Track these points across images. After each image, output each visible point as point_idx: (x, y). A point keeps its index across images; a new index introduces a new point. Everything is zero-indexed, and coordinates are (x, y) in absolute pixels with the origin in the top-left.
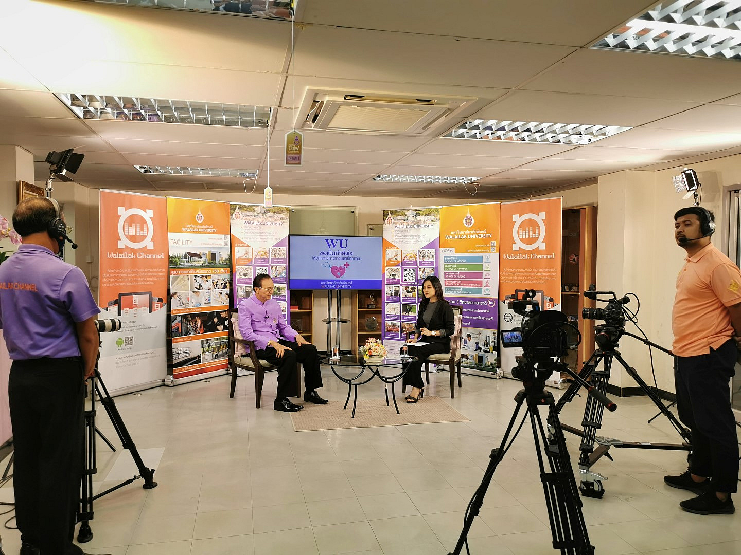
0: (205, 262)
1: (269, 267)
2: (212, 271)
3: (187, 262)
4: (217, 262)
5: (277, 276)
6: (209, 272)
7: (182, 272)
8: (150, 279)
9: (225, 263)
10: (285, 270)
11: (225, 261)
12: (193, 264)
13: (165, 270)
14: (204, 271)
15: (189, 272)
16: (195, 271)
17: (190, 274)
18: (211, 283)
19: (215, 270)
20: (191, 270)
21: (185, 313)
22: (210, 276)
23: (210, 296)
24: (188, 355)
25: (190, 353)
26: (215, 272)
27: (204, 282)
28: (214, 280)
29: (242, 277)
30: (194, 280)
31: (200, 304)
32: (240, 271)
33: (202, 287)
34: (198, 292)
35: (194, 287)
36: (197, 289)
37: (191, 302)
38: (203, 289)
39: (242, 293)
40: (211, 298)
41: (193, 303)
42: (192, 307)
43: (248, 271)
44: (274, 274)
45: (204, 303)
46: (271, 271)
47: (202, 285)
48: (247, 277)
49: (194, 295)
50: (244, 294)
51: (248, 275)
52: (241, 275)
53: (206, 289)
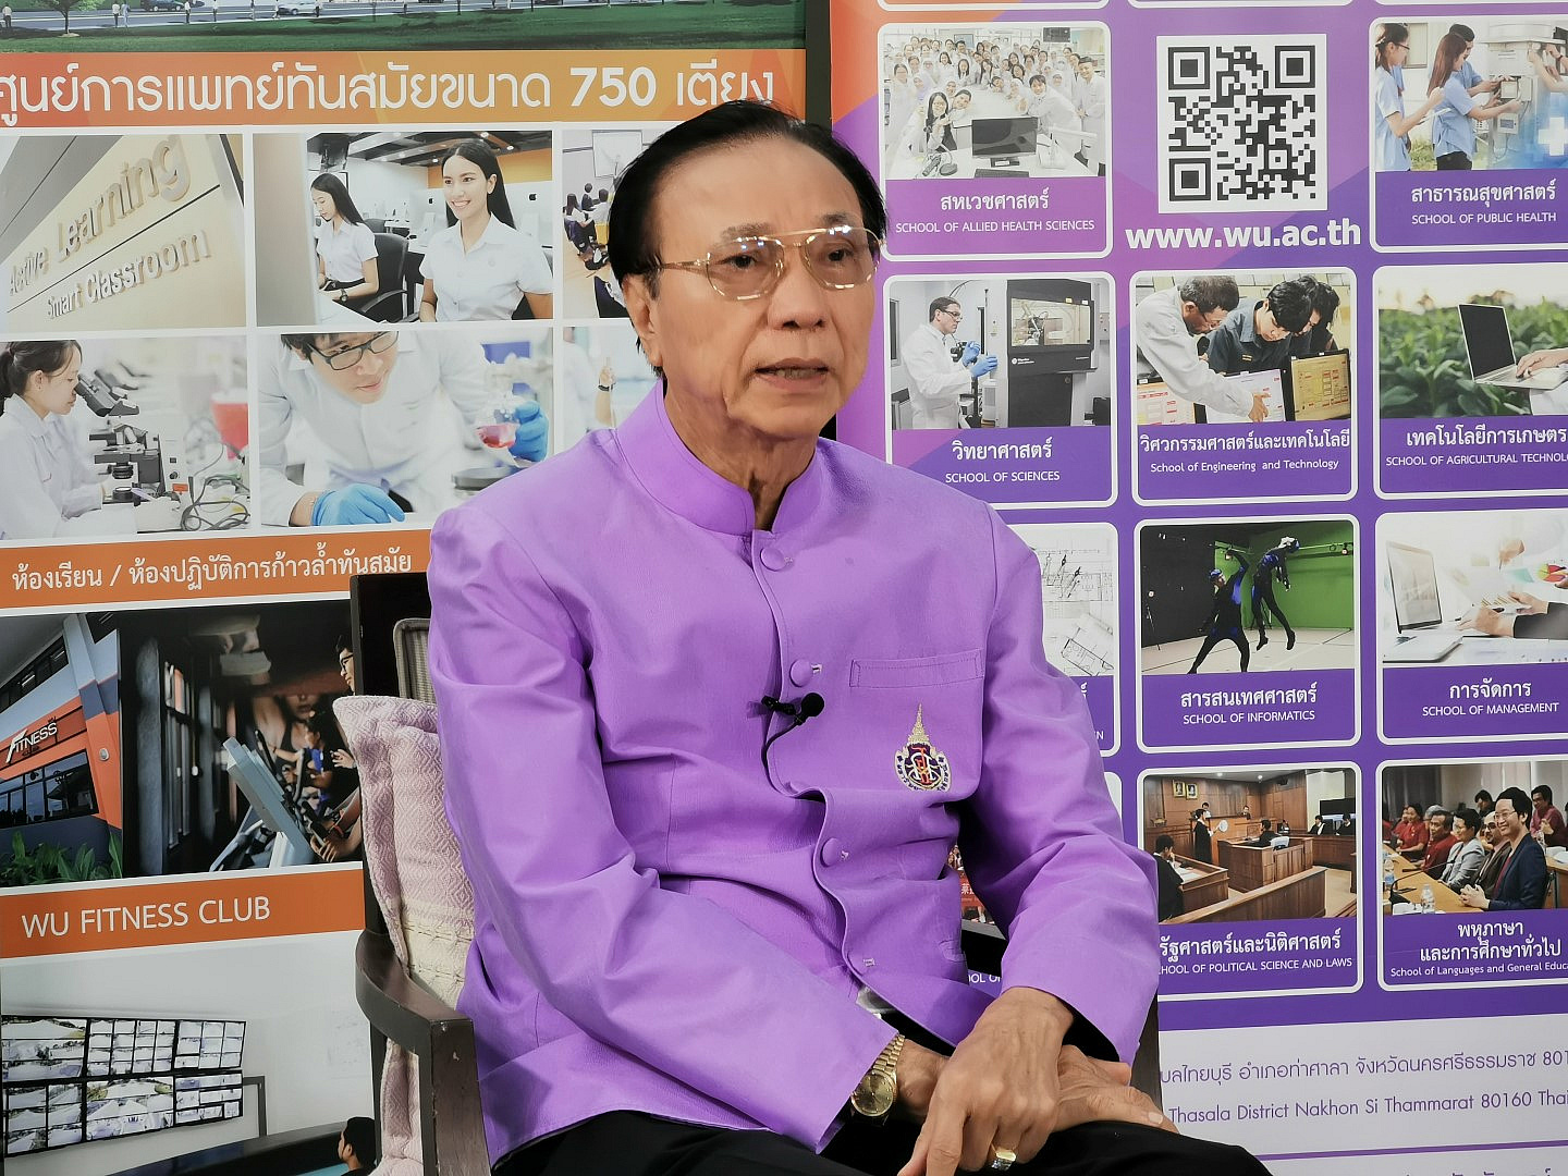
14: (456, 82)
15: (239, 90)
16: (321, 78)
17: (259, 116)
18: (560, 234)
19: (607, 72)
20: (276, 66)
21: (181, 591)
22: (542, 140)
23: (536, 396)
24: (214, 1112)
25: (246, 1081)
26: (604, 99)
27: (452, 220)
28: (594, 195)
29: (966, 162)
30: (310, 194)
31: (392, 495)
32: (937, 80)
33: (421, 280)
34: (365, 346)
35: (316, 280)
36: (354, 304)
37: (264, 463)
38: (434, 302)
39: (961, 376)
40: (545, 413)
41: (296, 473)
42: (291, 524)
43: (1050, 91)
44: (1419, 134)
45: (456, 480)
46: (1377, 79)
47: (420, 257)
48: (1027, 163)
49: (311, 374)
50: (985, 382)
51: (1040, 138)
52: (949, 141)
53: (480, 311)
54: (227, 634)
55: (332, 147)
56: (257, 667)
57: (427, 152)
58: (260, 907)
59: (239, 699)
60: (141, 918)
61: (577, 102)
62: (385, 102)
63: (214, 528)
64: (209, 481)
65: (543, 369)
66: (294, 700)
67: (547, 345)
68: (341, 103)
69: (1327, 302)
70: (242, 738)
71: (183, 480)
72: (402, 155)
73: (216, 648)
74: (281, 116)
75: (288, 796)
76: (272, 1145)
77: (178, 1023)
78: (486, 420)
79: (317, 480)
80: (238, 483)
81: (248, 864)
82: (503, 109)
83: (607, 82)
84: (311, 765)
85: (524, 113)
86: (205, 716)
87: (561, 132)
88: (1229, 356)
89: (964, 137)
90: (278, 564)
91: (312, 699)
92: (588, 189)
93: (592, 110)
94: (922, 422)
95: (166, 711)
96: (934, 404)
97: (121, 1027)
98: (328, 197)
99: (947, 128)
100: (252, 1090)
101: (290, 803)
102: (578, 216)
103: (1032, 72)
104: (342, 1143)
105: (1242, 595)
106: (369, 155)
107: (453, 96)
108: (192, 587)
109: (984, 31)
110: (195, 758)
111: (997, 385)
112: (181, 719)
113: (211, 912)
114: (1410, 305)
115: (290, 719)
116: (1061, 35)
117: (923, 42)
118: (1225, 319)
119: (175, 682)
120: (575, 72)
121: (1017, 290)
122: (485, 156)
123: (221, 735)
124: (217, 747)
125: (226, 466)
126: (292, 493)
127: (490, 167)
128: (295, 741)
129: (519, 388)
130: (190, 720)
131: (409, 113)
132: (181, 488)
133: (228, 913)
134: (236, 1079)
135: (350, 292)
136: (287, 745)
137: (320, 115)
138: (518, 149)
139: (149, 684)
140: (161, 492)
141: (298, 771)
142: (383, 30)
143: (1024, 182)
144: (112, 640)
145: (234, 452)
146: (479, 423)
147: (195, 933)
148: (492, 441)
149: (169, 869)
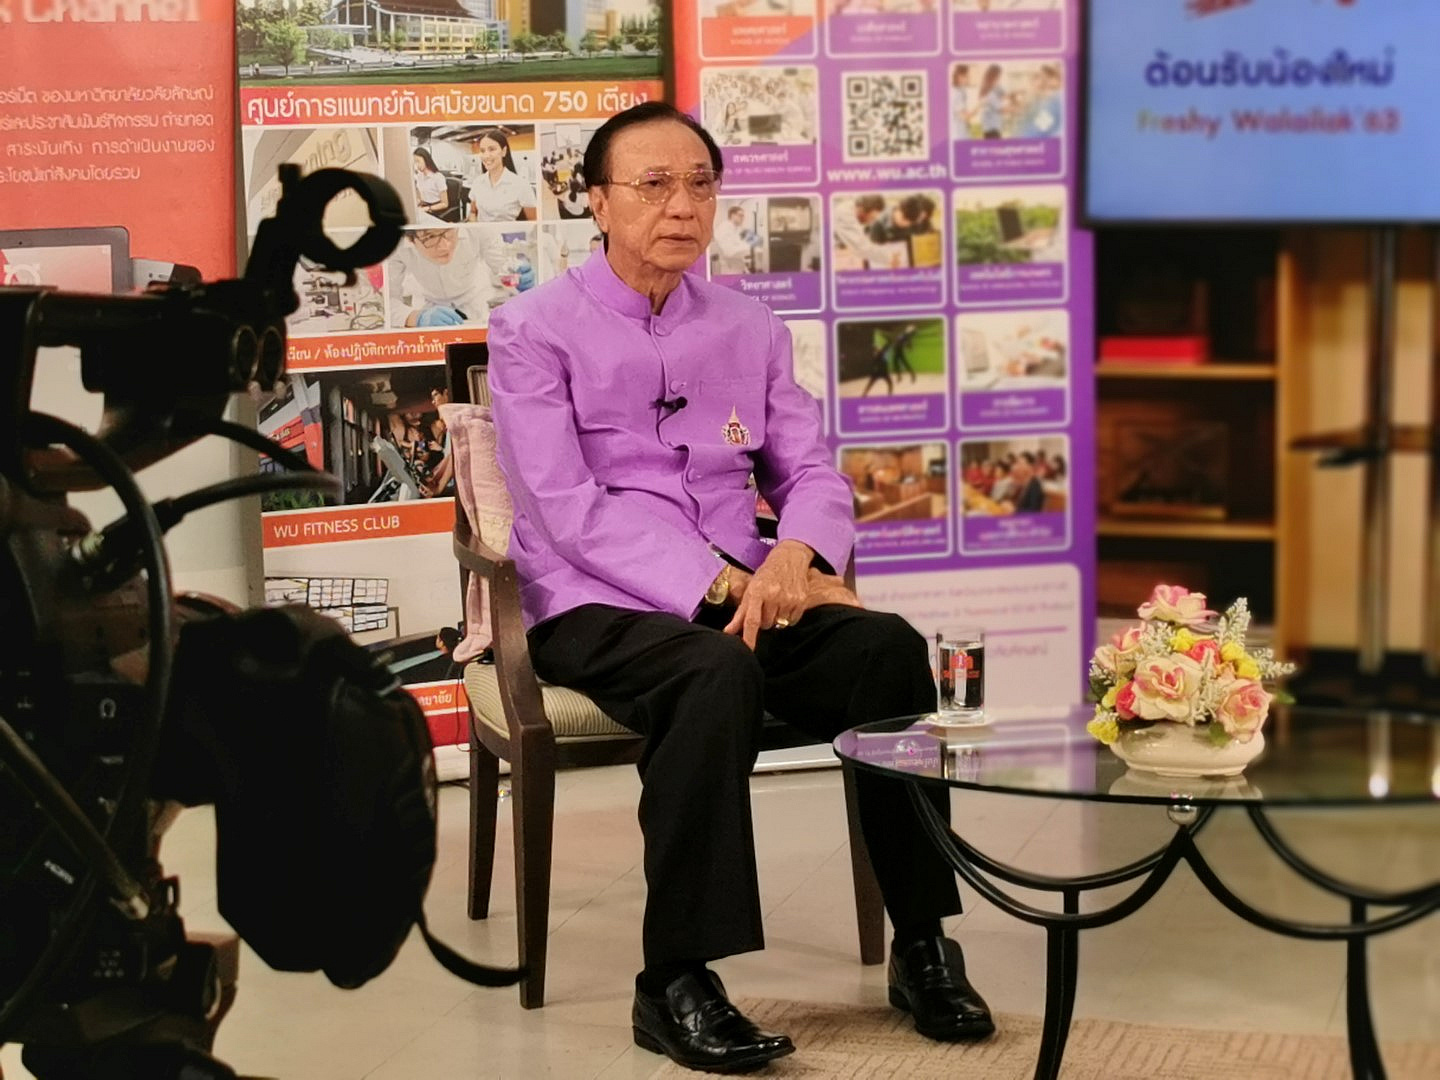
0: (491, 41)
1: (936, 69)
2: (542, 101)
3: (359, 40)
4: (573, 37)
5: (992, 136)
6: (518, 106)
7: (328, 104)
8: (115, 147)
9: (629, 49)
10: (1060, 93)
11: (632, 32)
12: (406, 59)
13: (208, 93)
14: (485, 99)
15: (375, 104)
16: (417, 99)
17: (386, 118)
18: (539, 178)
19: (562, 93)
20: (394, 92)
21: (350, 361)
22: (530, 129)
23: (529, 260)
24: (373, 625)
25: (389, 609)
26: (561, 108)
27: (485, 171)
28: (557, 157)
29: (746, 138)
30: (412, 158)
31: (457, 311)
32: (730, 96)
33: (469, 201)
34: (442, 235)
35: (416, 202)
36: (436, 214)
37: (391, 296)
38: (476, 212)
39: (744, 247)
40: (533, 271)
41: (408, 300)
42: (406, 326)
43: (788, 101)
44: (976, 120)
45: (489, 303)
46: (953, 94)
47: (469, 190)
48: (778, 138)
49: (415, 251)
50: (758, 250)
51: (784, 125)
52: (737, 127)
53: (500, 217)
54: (374, 383)
55: (423, 134)
56: (390, 400)
57: (471, 136)
58: (394, 522)
59: (382, 415)
60: (333, 527)
61: (547, 109)
62: (449, 110)
63: (367, 329)
64: (364, 305)
65: (533, 246)
66: (409, 416)
67: (534, 234)
68: (427, 111)
69: (929, 207)
70: (383, 436)
71: (350, 305)
72: (459, 137)
73: (369, 390)
74: (397, 118)
75: (407, 465)
76: (404, 640)
77: (354, 580)
78: (504, 272)
79: (418, 304)
80: (378, 306)
81: (388, 499)
82: (510, 114)
83: (562, 99)
84: (419, 449)
85: (520, 115)
86: (364, 425)
87: (538, 123)
88: (880, 235)
89: (744, 125)
90: (398, 348)
91: (418, 416)
92: (554, 154)
93: (556, 113)
94: (726, 271)
95: (344, 422)
96: (731, 261)
97: (326, 583)
98: (421, 160)
99: (736, 121)
100: (393, 613)
101: (408, 468)
102: (549, 168)
103: (778, 91)
104: (438, 640)
105: (889, 356)
106: (442, 137)
107: (484, 107)
108: (356, 359)
109: (754, 71)
110: (360, 446)
111: (764, 251)
112: (352, 426)
113: (370, 524)
114: (971, 207)
115: (407, 426)
116: (791, 72)
117: (723, 77)
118: (877, 216)
119: (348, 406)
120: (546, 94)
121: (773, 203)
122: (501, 137)
123: (373, 435)
124: (371, 440)
125: (372, 297)
126: (406, 311)
127: (503, 143)
128: (410, 437)
129: (520, 256)
130: (357, 427)
131: (461, 116)
132: (349, 309)
133: (378, 524)
134: (384, 608)
135: (434, 207)
136: (406, 439)
137: (417, 118)
138: (518, 133)
139: (336, 408)
140: (340, 311)
141: (412, 451)
142: (447, 74)
143: (774, 148)
144: (316, 386)
145: (376, 290)
146: (500, 274)
147: (362, 534)
148: (507, 283)
149: (348, 502)
